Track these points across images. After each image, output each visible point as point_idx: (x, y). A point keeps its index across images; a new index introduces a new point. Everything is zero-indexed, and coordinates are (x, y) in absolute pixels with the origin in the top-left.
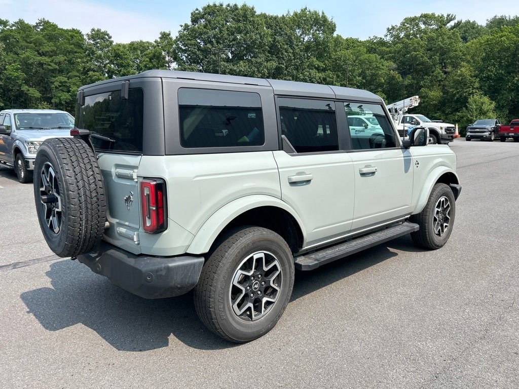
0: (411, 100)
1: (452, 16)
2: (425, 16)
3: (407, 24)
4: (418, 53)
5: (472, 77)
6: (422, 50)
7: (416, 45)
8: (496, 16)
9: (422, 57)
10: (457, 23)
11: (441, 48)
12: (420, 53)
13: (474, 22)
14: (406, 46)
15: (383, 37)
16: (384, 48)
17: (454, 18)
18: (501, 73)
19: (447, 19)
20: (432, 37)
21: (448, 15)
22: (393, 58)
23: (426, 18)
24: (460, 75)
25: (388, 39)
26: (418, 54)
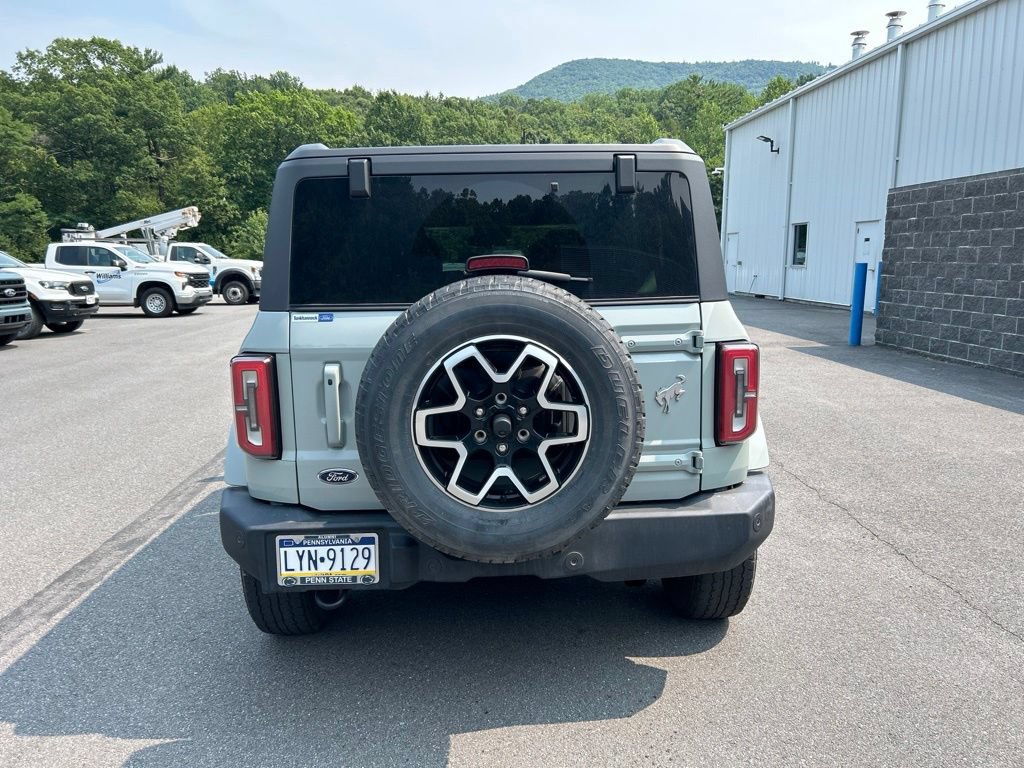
0: (184, 214)
1: (155, 54)
2: (103, 44)
3: (63, 52)
4: (99, 116)
5: (213, 175)
6: (108, 113)
7: (93, 100)
8: (219, 70)
9: (109, 126)
10: (168, 71)
11: (146, 112)
12: (106, 117)
13: (185, 72)
14: (69, 99)
15: (10, 71)
16: (16, 95)
17: (160, 60)
18: (261, 175)
19: (147, 59)
20: (124, 89)
21: (148, 52)
22: (41, 120)
23: (105, 47)
24: (193, 171)
25: (22, 76)
26: (98, 120)
